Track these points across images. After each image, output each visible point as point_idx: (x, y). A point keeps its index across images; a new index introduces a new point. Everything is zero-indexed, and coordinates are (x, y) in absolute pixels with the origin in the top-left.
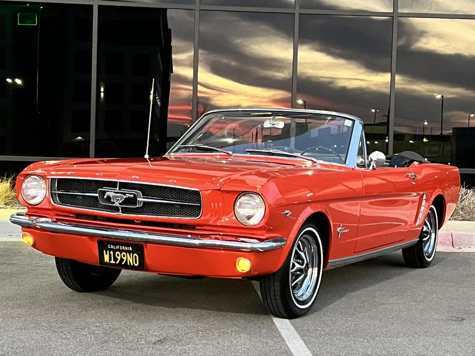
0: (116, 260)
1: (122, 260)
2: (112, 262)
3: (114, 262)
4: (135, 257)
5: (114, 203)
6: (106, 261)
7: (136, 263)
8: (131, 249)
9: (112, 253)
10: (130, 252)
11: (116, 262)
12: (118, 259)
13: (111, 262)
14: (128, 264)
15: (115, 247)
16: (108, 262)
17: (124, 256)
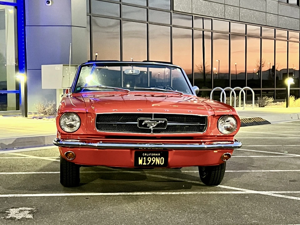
0: (147, 162)
1: (152, 162)
2: (145, 164)
3: (146, 164)
4: (162, 159)
5: (149, 127)
6: (139, 164)
7: (162, 163)
8: (159, 155)
9: (145, 158)
10: (158, 157)
11: (147, 164)
12: (149, 162)
13: (143, 164)
14: (156, 164)
15: (148, 155)
16: (141, 164)
17: (154, 159)
